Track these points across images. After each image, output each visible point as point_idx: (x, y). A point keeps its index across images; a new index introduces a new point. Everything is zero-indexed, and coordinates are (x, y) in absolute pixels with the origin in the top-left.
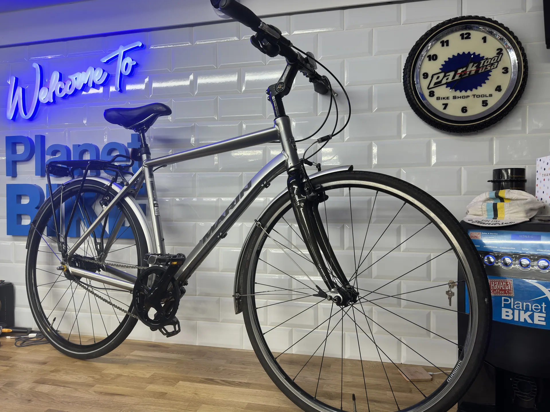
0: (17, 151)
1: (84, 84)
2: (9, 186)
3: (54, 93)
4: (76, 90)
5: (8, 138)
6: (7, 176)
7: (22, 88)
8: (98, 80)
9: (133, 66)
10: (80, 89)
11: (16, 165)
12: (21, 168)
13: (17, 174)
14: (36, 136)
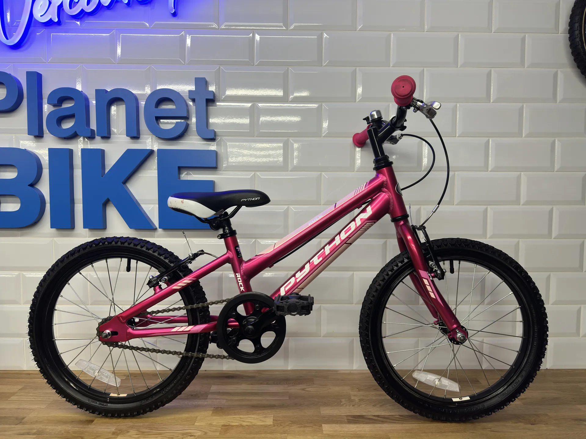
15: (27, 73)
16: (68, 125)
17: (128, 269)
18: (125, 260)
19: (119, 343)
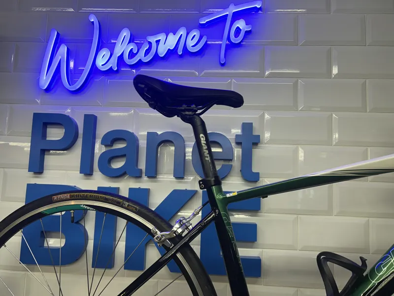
0: (47, 136)
1: (169, 49)
2: (30, 187)
3: (121, 58)
4: (156, 57)
5: (36, 116)
6: (29, 171)
7: (68, 48)
8: (192, 46)
9: (246, 32)
10: (162, 56)
11: (44, 155)
12: (50, 160)
13: (45, 168)
14: (87, 117)
15: (86, 115)
16: (118, 165)
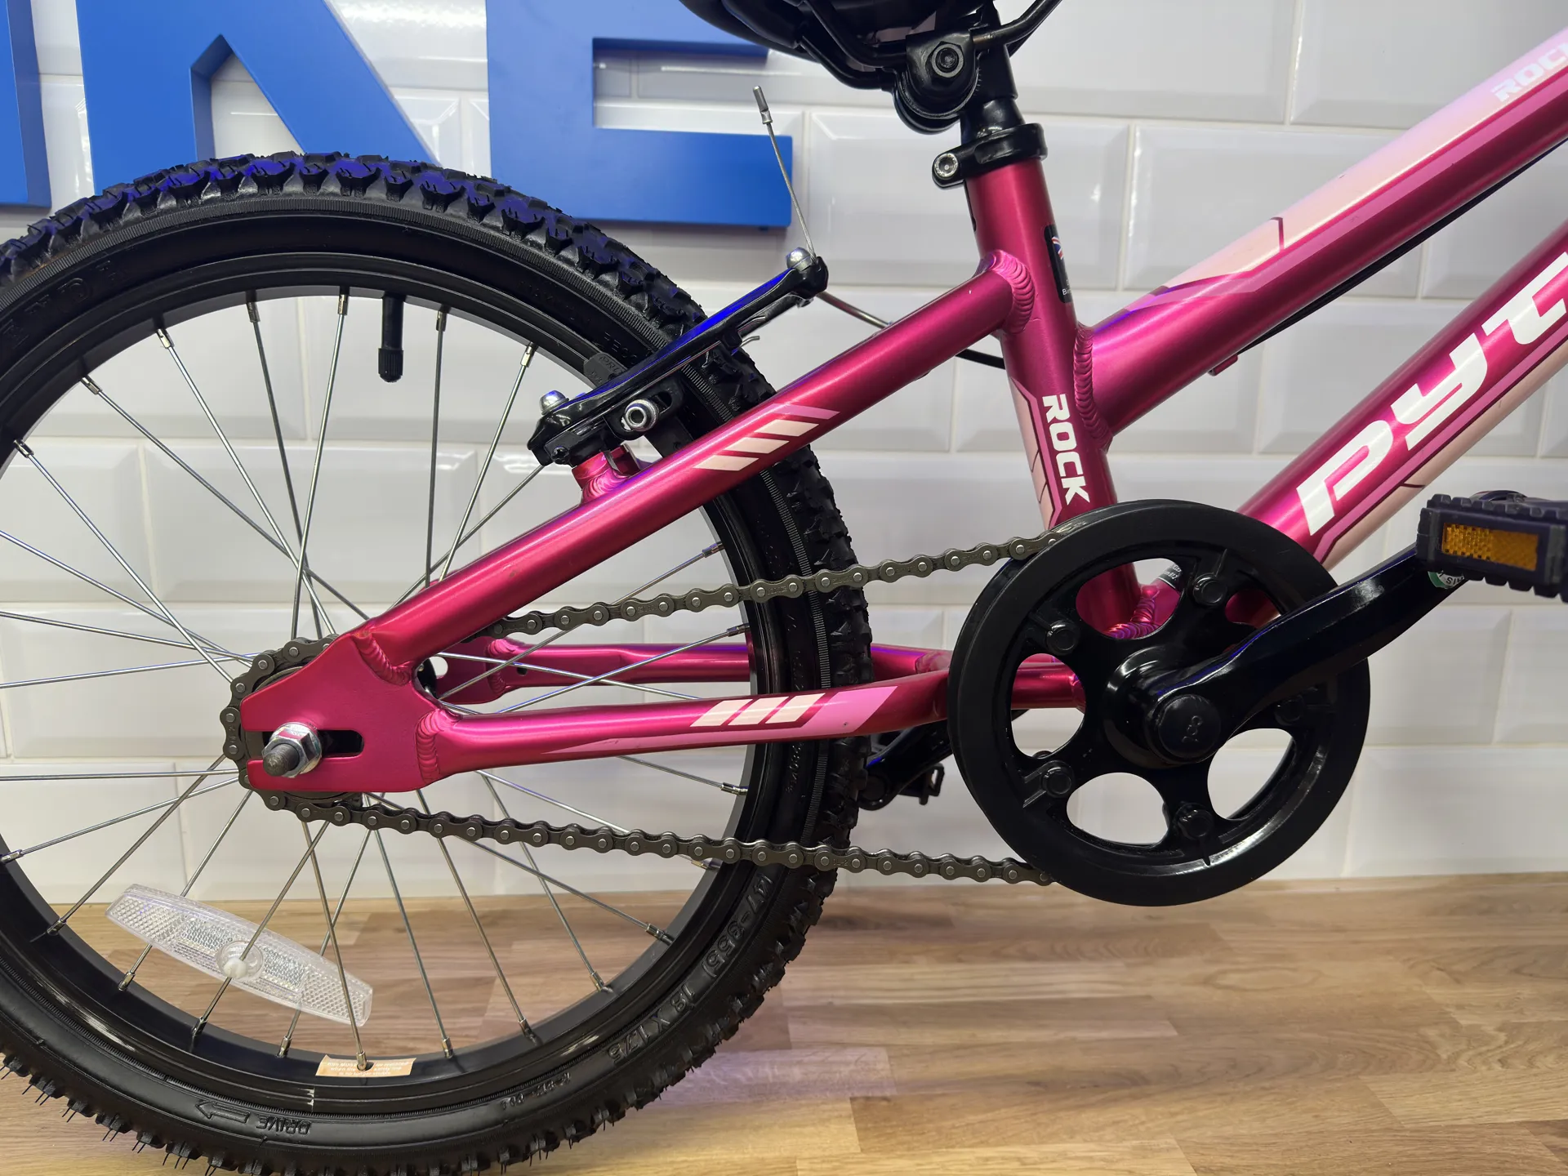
17: (391, 364)
18: (368, 309)
19: (364, 797)
